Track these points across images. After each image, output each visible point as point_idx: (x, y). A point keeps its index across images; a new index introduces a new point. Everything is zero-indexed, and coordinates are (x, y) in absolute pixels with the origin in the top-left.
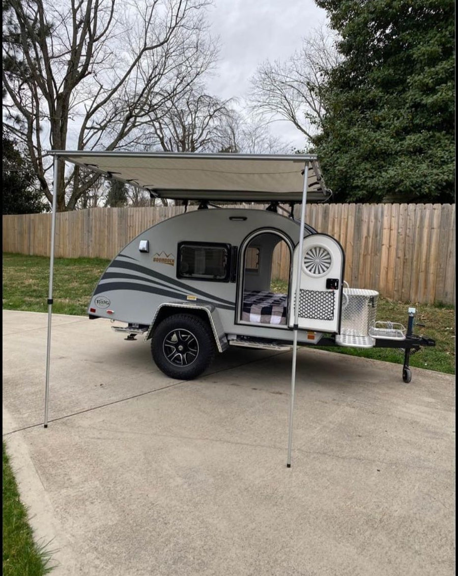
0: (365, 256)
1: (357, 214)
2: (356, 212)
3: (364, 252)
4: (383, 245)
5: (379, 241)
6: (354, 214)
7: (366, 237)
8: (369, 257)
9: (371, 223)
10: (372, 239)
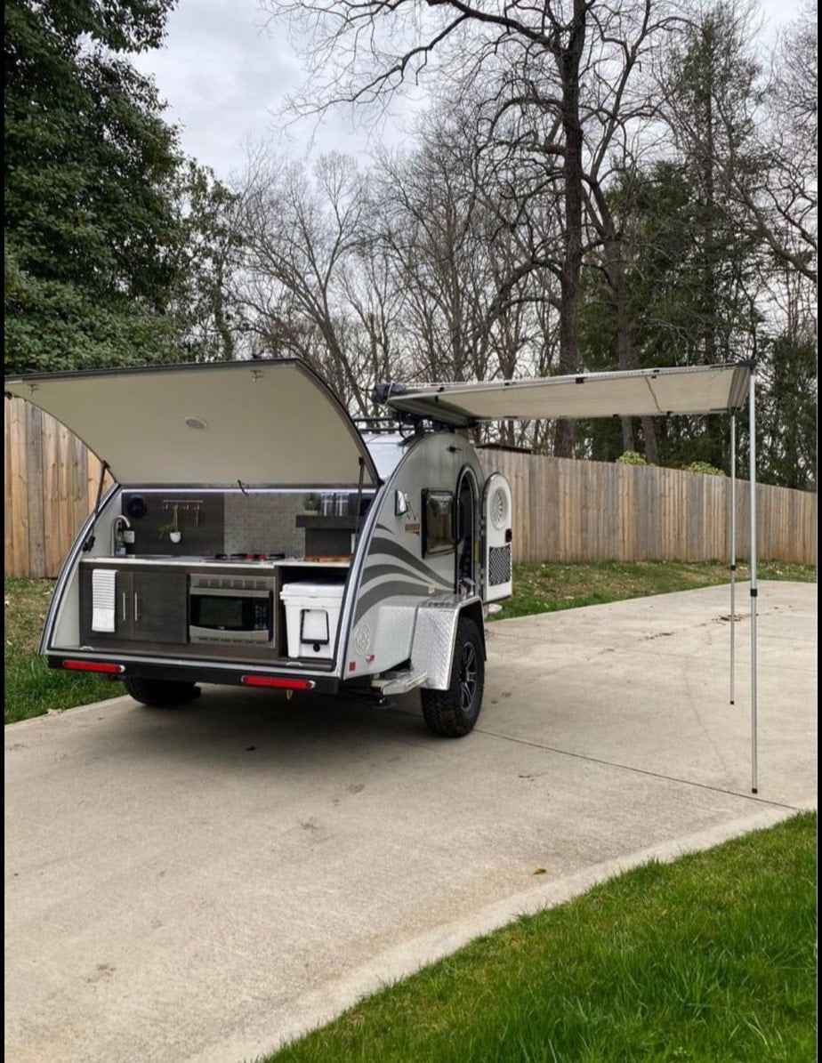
0: (55, 501)
1: (30, 419)
2: (27, 416)
3: (53, 495)
4: (90, 480)
5: (82, 474)
6: (22, 419)
7: (54, 465)
8: (64, 504)
9: (62, 440)
10: (68, 468)
